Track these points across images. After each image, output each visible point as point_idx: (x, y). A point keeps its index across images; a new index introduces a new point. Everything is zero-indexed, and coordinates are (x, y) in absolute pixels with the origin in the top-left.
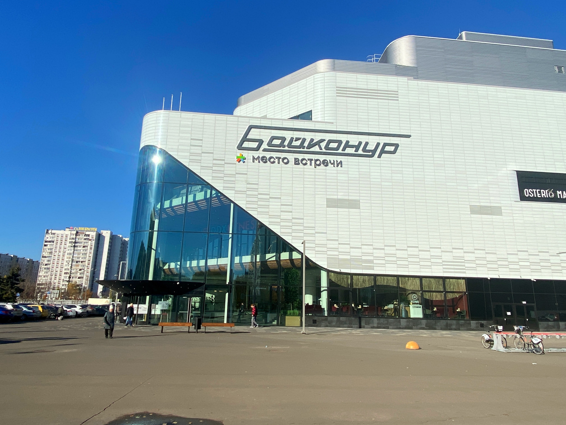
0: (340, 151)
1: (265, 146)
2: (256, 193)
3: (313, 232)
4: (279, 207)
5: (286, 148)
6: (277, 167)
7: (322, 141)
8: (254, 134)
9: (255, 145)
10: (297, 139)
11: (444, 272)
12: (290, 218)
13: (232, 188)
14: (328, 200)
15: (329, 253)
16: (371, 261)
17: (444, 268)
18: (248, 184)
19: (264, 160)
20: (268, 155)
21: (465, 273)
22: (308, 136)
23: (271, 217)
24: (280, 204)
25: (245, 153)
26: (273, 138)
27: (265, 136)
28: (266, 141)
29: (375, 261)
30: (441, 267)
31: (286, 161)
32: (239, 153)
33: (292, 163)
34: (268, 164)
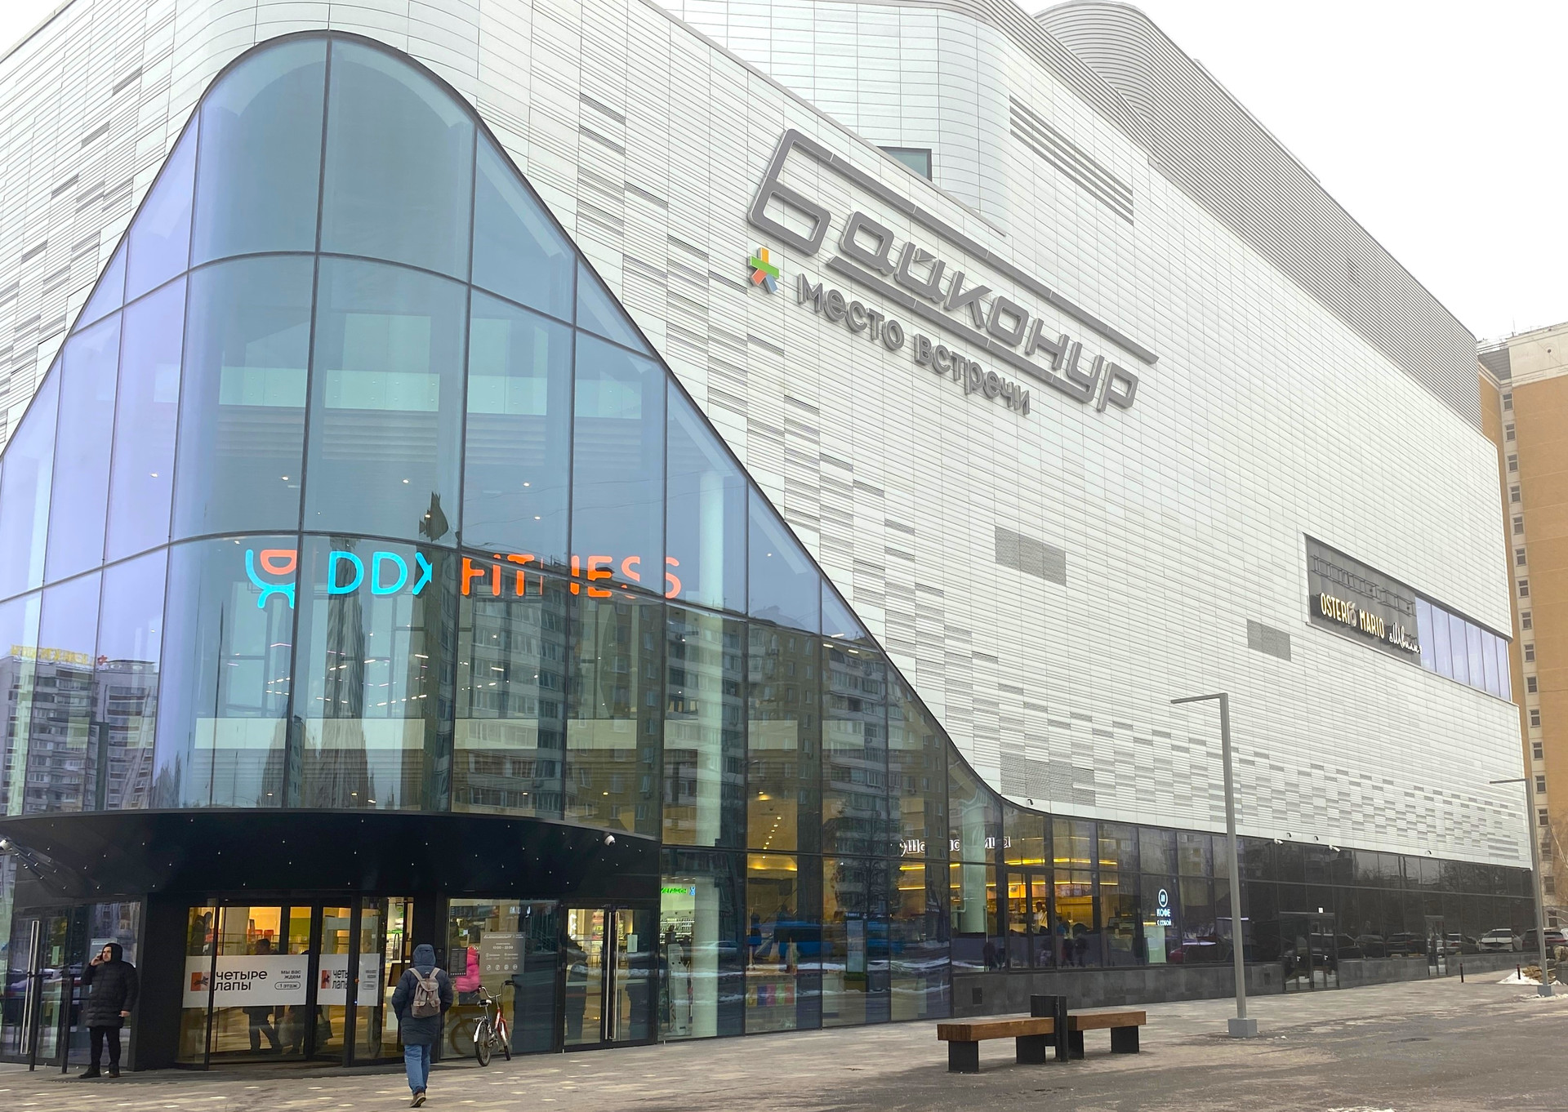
0: (1019, 351)
1: (829, 249)
2: (812, 449)
3: (966, 649)
4: (882, 529)
5: (889, 281)
6: (866, 351)
7: (983, 291)
8: (799, 175)
9: (801, 228)
10: (925, 257)
12: (909, 581)
13: (738, 404)
14: (1002, 535)
18: (788, 399)
19: (830, 308)
20: (851, 294)
22: (954, 261)
23: (861, 565)
24: (881, 516)
25: (777, 257)
26: (860, 223)
27: (834, 199)
28: (837, 224)
31: (891, 339)
32: (755, 243)
33: (906, 350)
34: (840, 332)
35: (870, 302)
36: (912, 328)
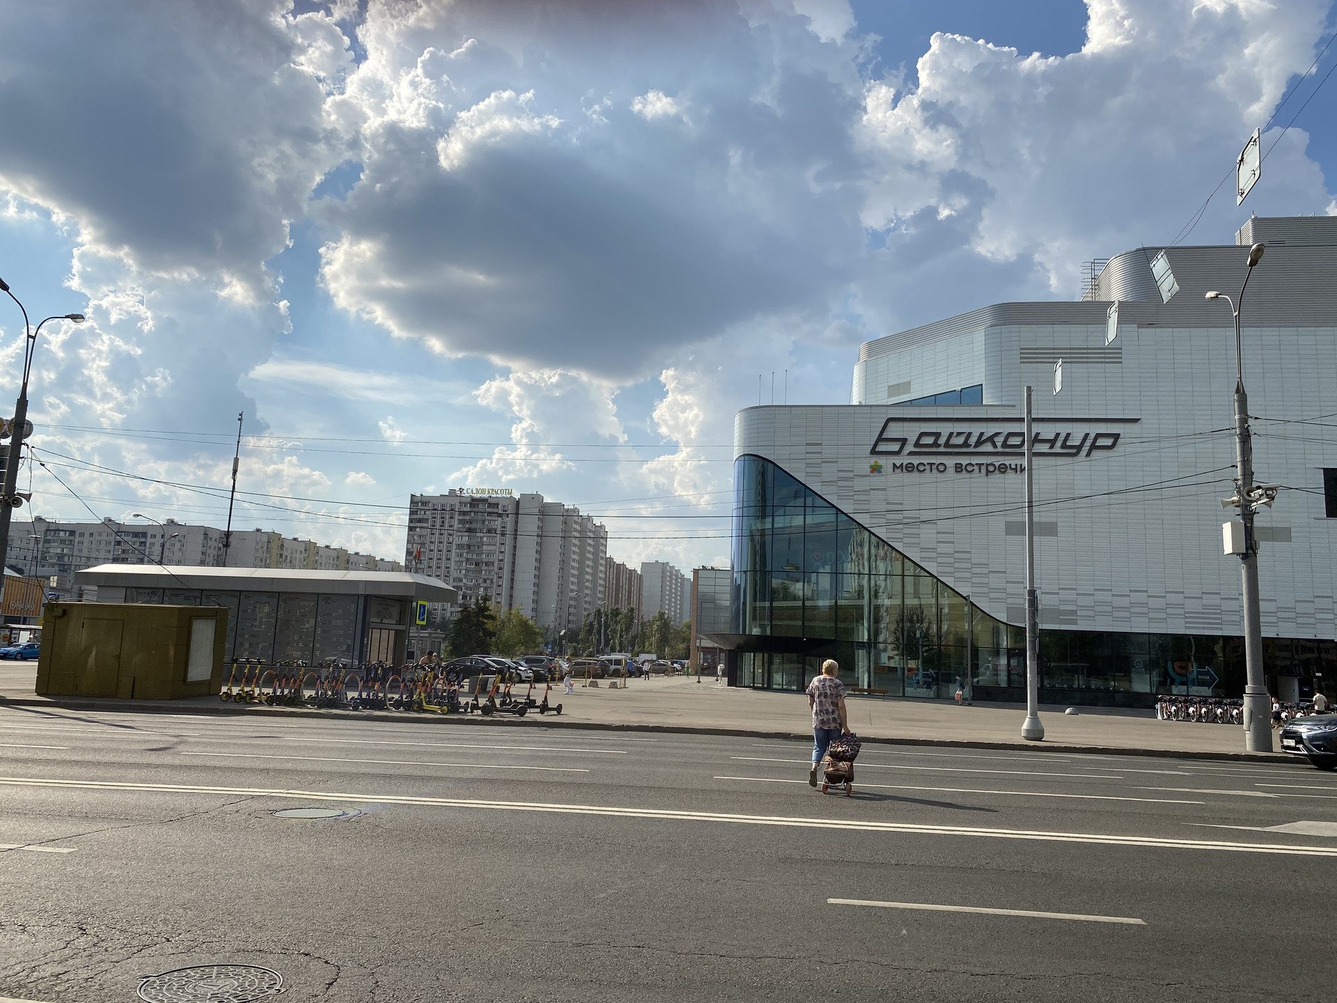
1: (909, 447)
2: (900, 517)
3: (986, 571)
4: (936, 535)
5: (942, 449)
6: (928, 476)
7: (997, 434)
8: (894, 430)
9: (895, 446)
10: (959, 434)
11: (1186, 628)
12: (951, 551)
14: (1008, 524)
15: (1009, 601)
16: (1074, 612)
17: (1186, 623)
19: (910, 468)
20: (916, 461)
21: (1221, 629)
22: (976, 429)
23: (923, 550)
24: (935, 531)
25: (883, 461)
26: (922, 434)
27: (911, 432)
28: (912, 439)
29: (1079, 613)
30: (1183, 621)
31: (942, 469)
32: (873, 460)
33: (951, 470)
34: (915, 474)
35: (926, 460)
36: (950, 462)
